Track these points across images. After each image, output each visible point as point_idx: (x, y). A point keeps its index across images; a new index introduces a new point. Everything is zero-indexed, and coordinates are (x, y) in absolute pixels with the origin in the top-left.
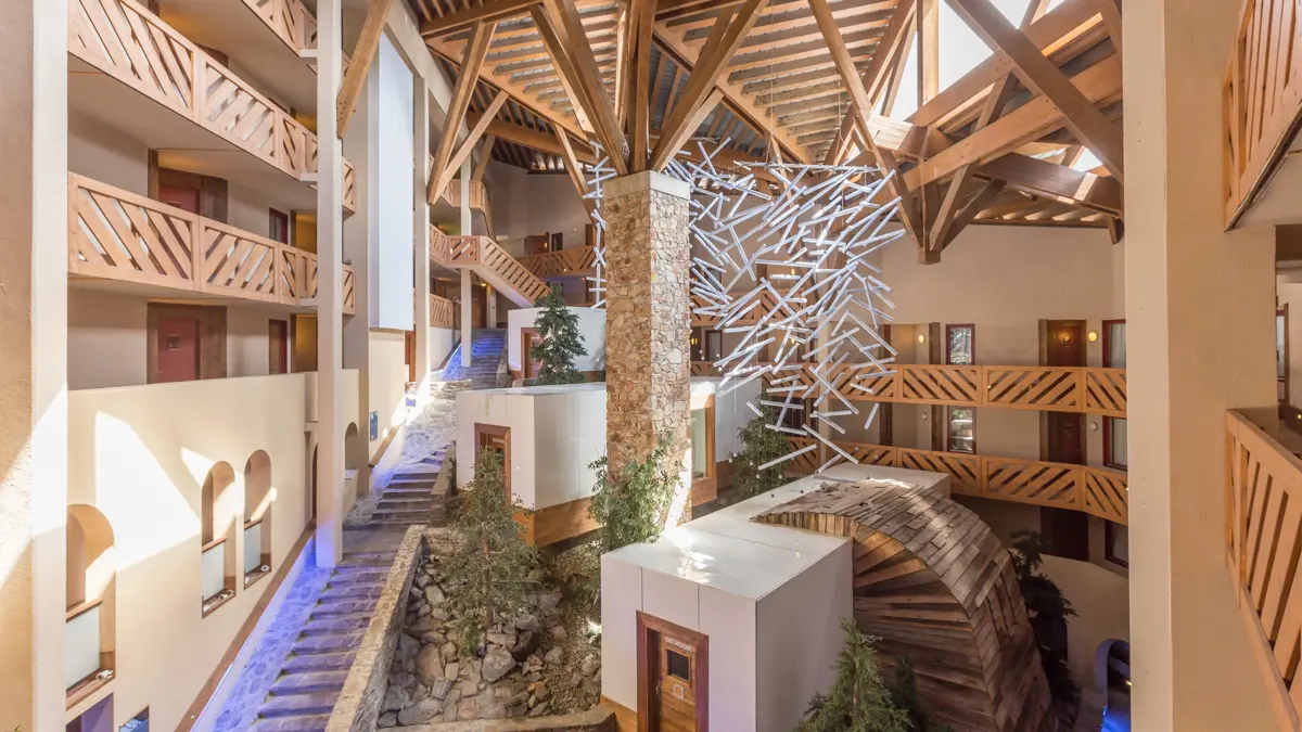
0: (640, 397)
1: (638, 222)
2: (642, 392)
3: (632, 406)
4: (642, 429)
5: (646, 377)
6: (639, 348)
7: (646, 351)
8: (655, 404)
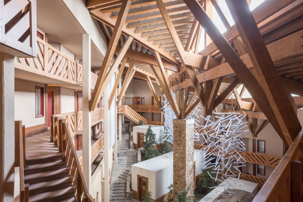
0: (183, 175)
1: (182, 132)
2: (183, 173)
3: (180, 176)
4: (183, 182)
5: (184, 170)
6: (182, 163)
7: (184, 164)
8: (186, 176)
